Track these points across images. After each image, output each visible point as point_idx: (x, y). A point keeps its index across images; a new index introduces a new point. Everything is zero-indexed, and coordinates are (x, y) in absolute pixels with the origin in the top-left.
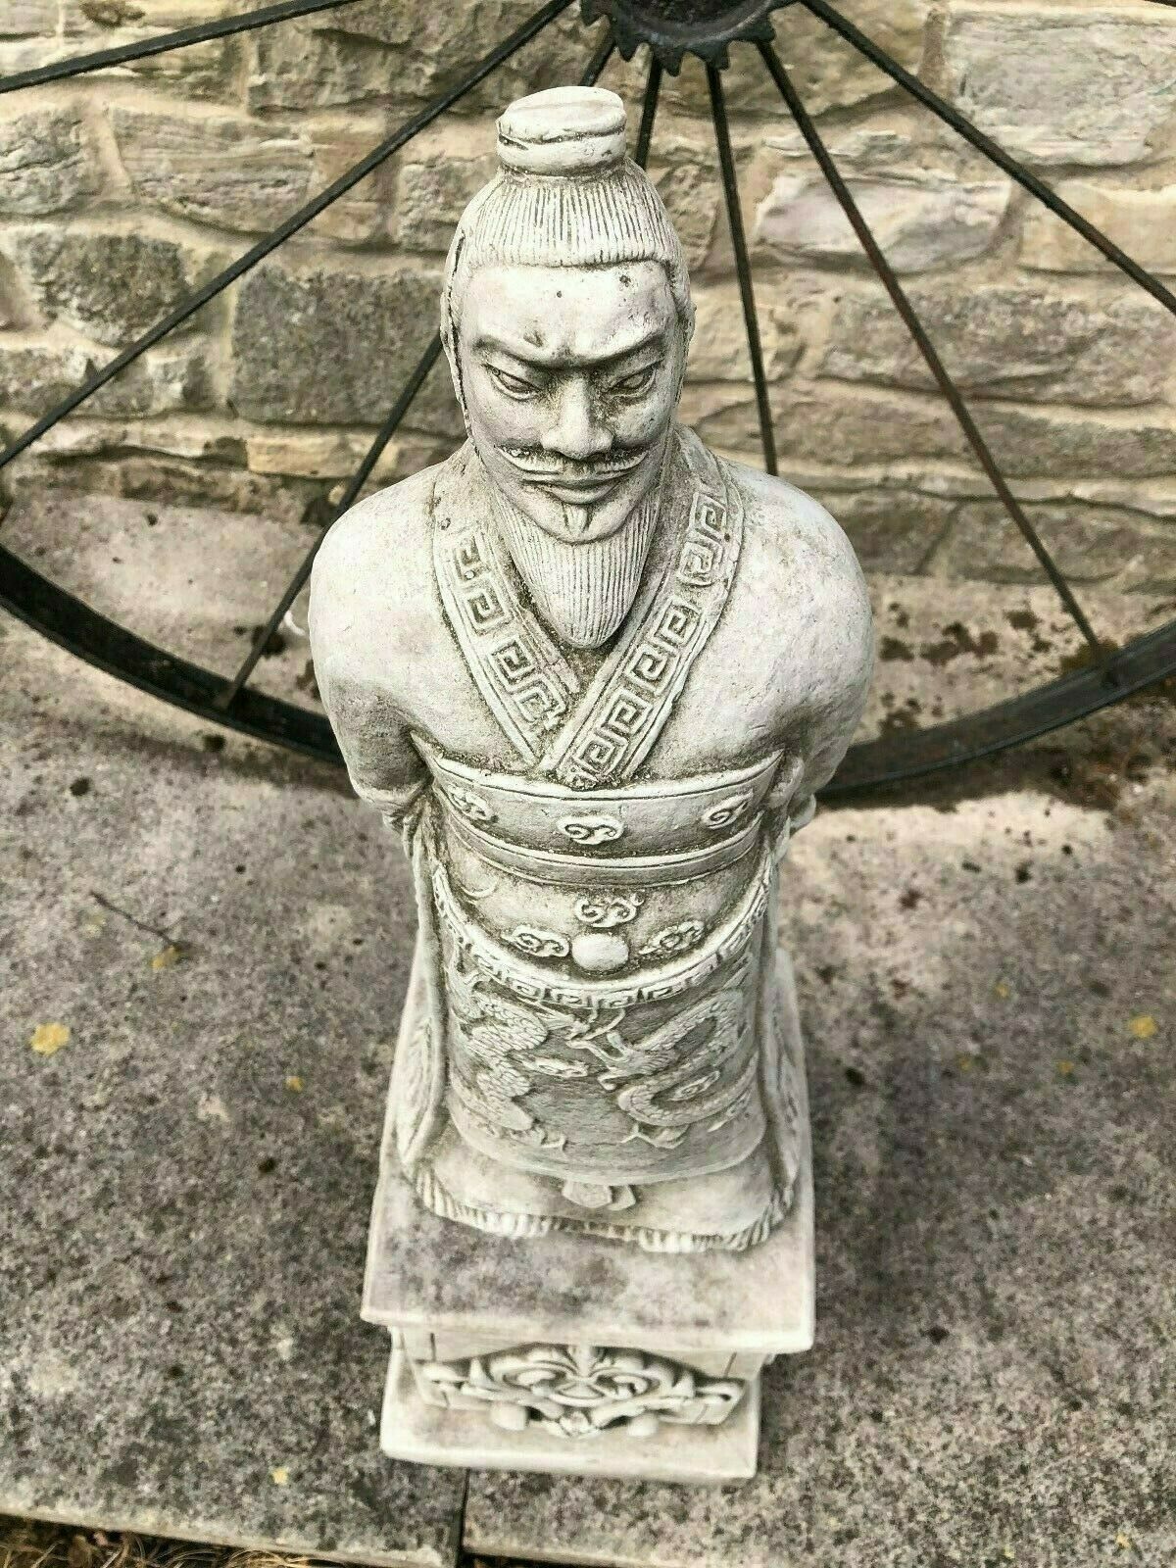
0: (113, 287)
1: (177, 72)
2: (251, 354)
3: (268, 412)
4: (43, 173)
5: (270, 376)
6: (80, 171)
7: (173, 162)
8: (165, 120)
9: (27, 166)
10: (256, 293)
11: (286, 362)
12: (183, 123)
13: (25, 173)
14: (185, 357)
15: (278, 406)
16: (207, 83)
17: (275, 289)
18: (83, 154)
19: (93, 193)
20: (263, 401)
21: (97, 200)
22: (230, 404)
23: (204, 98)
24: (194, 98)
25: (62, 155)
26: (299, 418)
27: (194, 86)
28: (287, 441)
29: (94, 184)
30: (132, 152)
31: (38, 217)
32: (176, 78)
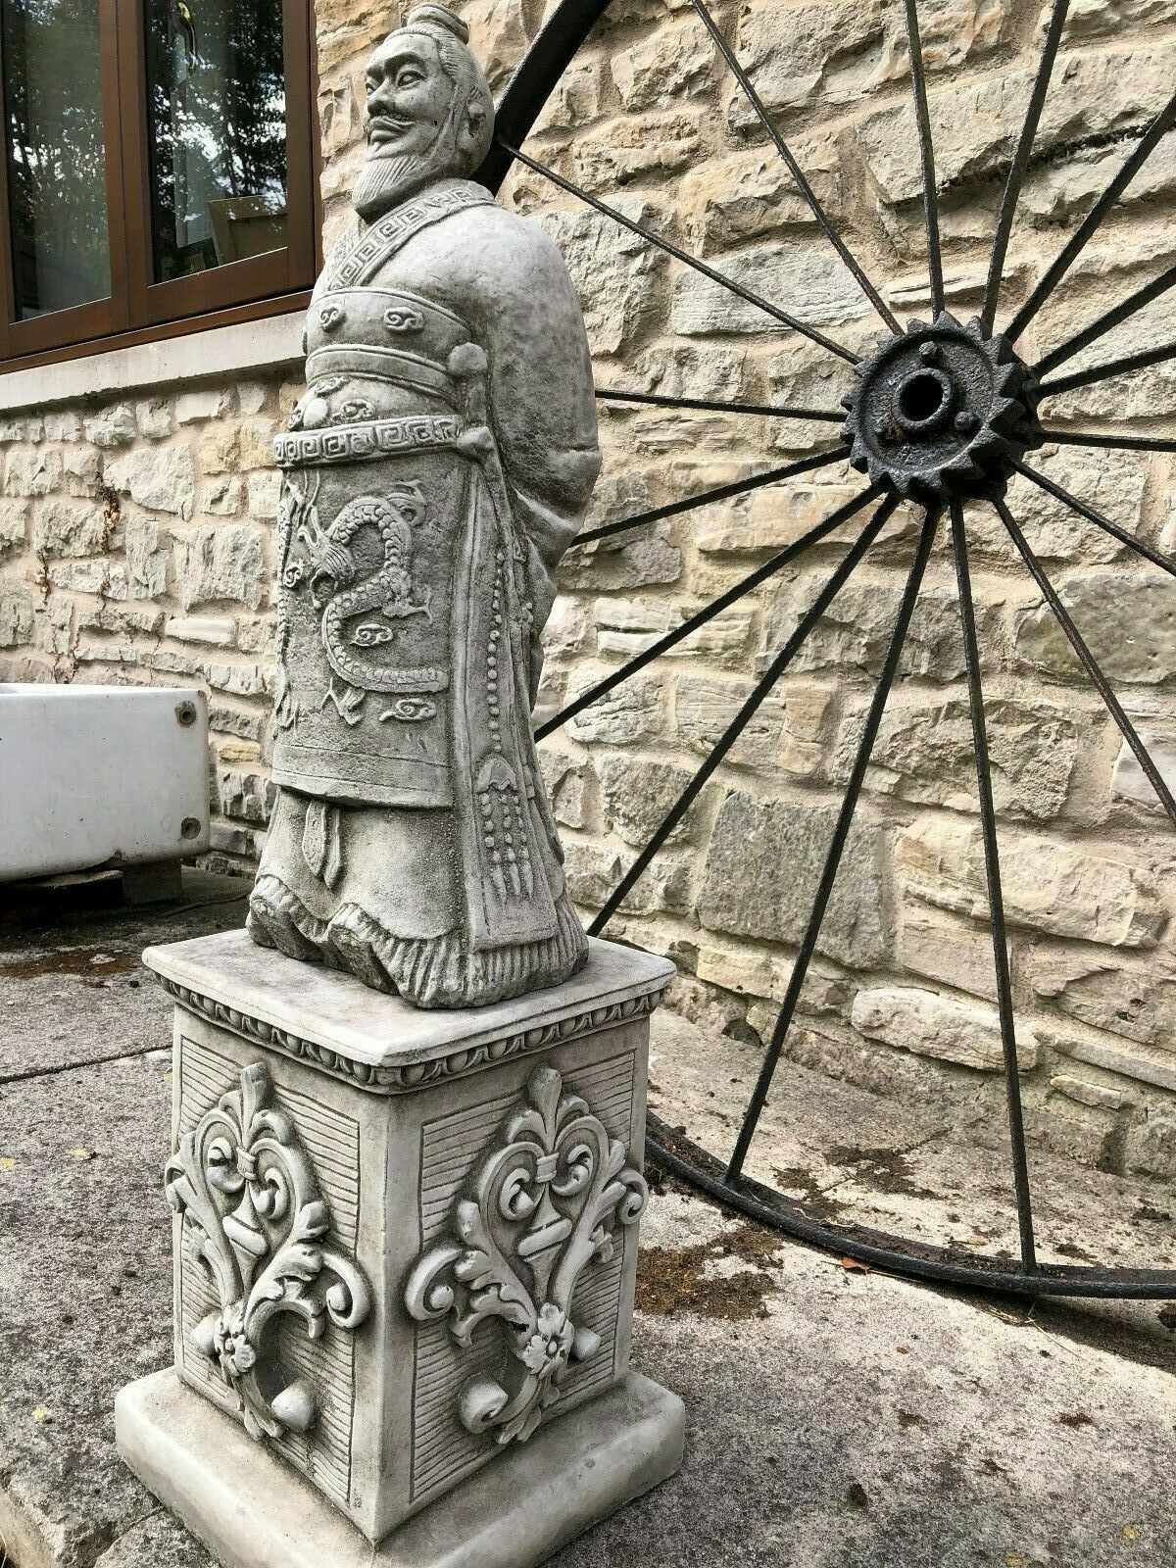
0: (646, 798)
1: (719, 650)
2: (717, 864)
3: (718, 921)
4: (631, 715)
5: (724, 886)
6: (652, 716)
7: (704, 710)
8: (707, 682)
9: (623, 709)
10: (729, 812)
11: (738, 874)
12: (715, 685)
13: (621, 714)
14: (676, 865)
15: (726, 916)
16: (735, 658)
17: (743, 810)
18: (657, 707)
19: (655, 734)
20: (717, 909)
21: (655, 739)
22: (697, 913)
23: (732, 669)
24: (727, 669)
25: (645, 705)
26: (738, 931)
27: (728, 660)
28: (727, 953)
29: (657, 726)
30: (683, 704)
31: (620, 746)
32: (717, 654)
